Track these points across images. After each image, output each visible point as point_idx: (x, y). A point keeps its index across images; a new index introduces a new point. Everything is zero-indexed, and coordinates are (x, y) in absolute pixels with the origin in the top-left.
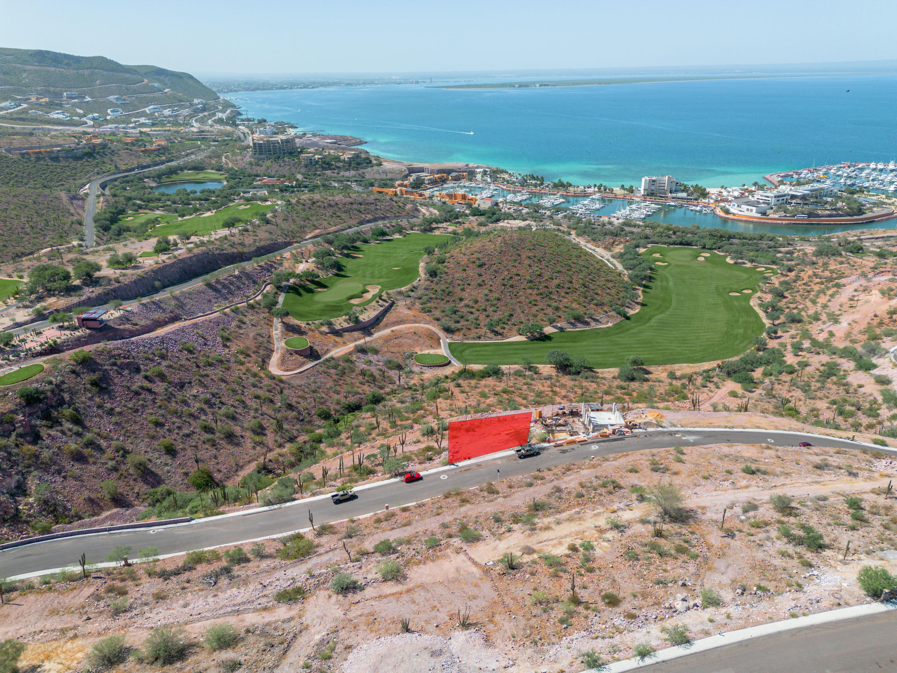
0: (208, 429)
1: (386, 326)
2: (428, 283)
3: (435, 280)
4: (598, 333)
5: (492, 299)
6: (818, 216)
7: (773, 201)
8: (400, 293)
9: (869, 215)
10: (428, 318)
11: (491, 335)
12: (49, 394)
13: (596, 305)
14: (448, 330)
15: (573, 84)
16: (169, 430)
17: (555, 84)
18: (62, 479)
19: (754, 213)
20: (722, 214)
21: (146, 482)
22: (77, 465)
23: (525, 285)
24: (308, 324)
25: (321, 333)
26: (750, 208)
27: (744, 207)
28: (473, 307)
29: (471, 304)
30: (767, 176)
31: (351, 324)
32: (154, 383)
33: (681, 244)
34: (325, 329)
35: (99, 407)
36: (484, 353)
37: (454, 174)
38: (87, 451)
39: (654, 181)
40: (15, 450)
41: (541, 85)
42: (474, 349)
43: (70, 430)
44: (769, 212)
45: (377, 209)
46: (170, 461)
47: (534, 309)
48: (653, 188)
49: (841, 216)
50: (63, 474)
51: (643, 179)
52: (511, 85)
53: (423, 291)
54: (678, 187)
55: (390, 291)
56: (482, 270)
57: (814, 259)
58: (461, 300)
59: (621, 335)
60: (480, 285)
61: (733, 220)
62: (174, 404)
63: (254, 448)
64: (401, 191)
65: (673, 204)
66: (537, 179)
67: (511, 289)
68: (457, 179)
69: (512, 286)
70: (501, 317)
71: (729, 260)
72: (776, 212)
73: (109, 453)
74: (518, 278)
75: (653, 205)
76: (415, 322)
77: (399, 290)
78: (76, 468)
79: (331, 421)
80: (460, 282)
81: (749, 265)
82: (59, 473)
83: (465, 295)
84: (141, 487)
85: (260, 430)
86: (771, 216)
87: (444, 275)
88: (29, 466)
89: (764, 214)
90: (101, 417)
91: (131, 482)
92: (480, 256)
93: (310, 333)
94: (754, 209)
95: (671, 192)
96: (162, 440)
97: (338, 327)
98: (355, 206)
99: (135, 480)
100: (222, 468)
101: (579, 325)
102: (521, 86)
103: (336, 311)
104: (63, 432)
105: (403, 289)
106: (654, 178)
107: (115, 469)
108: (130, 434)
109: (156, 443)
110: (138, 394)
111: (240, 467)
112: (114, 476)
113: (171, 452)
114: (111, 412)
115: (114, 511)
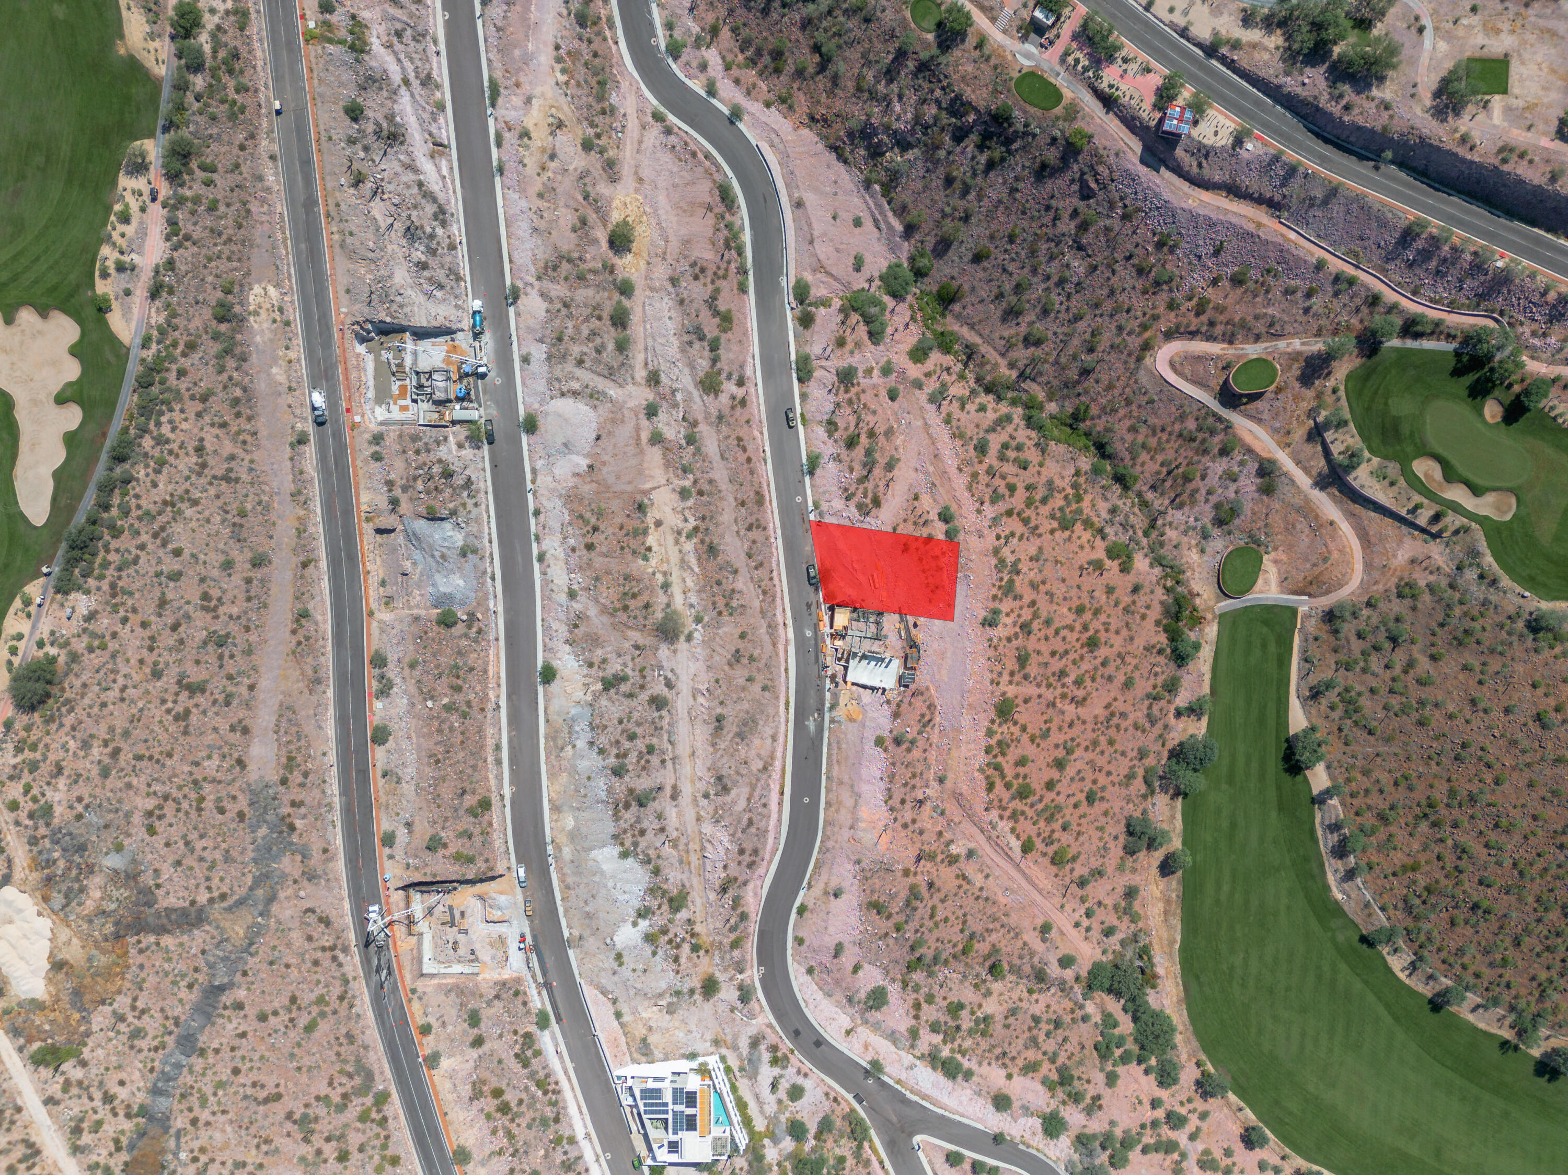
0: (1018, 289)
1: (1349, 513)
8: (1475, 556)
12: (1013, 129)
14: (1335, 614)
16: (1006, 251)
21: (937, 244)
22: (940, 182)
29: (1419, 672)
32: (1069, 220)
35: (1017, 178)
38: (957, 185)
43: (978, 163)
46: (965, 259)
50: (927, 175)
53: (1479, 595)
58: (1435, 658)
62: (1045, 246)
63: (1002, 338)
73: (961, 204)
76: (1369, 565)
78: (937, 182)
84: (930, 242)
85: (1030, 341)
90: (1005, 183)
91: (933, 232)
93: (1306, 394)
96: (993, 246)
97: (1332, 436)
99: (937, 235)
100: (969, 310)
104: (973, 158)
105: (1489, 561)
107: (944, 216)
108: (990, 216)
109: (986, 242)
110: (1048, 208)
111: (972, 327)
112: (938, 216)
113: (977, 258)
114: (1014, 190)
115: (899, 227)
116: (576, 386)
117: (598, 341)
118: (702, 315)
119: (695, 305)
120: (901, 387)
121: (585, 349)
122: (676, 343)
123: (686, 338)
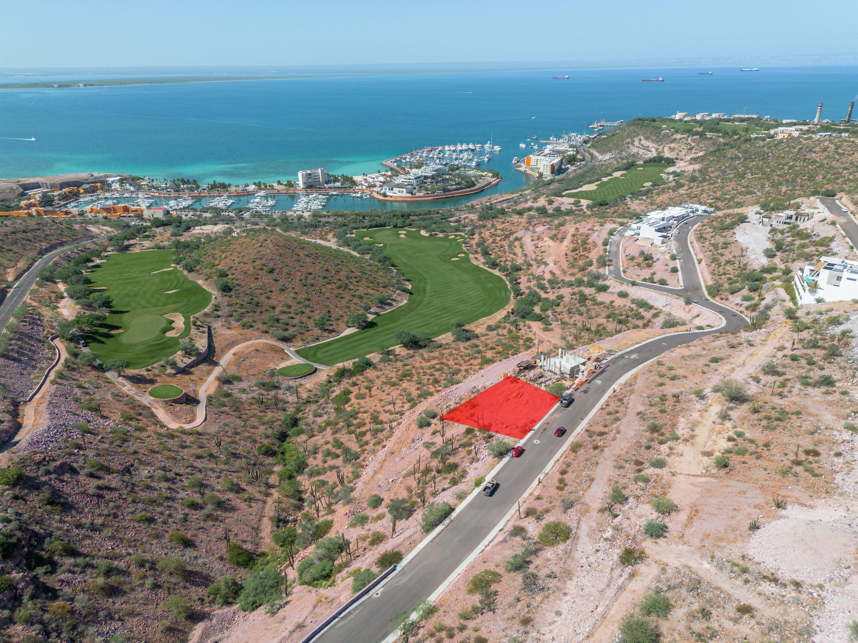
1: (223, 351)
2: (227, 299)
3: (232, 293)
4: (404, 310)
5: (302, 300)
6: (449, 190)
7: (414, 182)
8: (206, 315)
9: (478, 186)
10: (255, 333)
11: (326, 334)
12: (19, 534)
13: (384, 287)
14: (285, 340)
15: (121, 84)
16: (164, 523)
17: (101, 83)
18: (120, 623)
19: (404, 194)
20: (381, 197)
21: (194, 584)
22: (118, 600)
23: (322, 282)
24: (148, 370)
25: (169, 375)
26: (401, 189)
27: (396, 190)
28: (290, 313)
29: (285, 309)
30: (384, 163)
31: (193, 358)
32: (104, 479)
33: (376, 226)
34: (170, 371)
35: (79, 526)
36: (333, 352)
37: (86, 186)
38: (113, 581)
39: (310, 174)
40: (46, 616)
41: (85, 85)
42: (323, 350)
43: (76, 565)
44: (414, 191)
45: (47, 235)
46: (195, 553)
47: (344, 302)
48: (310, 180)
49: (463, 188)
50: (117, 616)
51: (300, 174)
52: (48, 85)
53: (228, 308)
54: (330, 179)
55: (196, 315)
56: (275, 275)
57: (481, 223)
58: (274, 308)
59: (419, 308)
60: (282, 290)
61: (392, 201)
62: (142, 494)
63: (250, 506)
64: (37, 211)
65: (335, 193)
66: (188, 182)
67: (313, 288)
68: (93, 190)
69: (312, 285)
70: (321, 315)
71: (423, 233)
72: (420, 191)
73: (135, 572)
74: (311, 276)
75: (320, 196)
76: (246, 340)
77: (203, 312)
78: (120, 604)
79: (280, 456)
80: (260, 291)
81: (441, 235)
82: (112, 618)
83: (273, 302)
84: (195, 592)
86: (418, 194)
87: (238, 288)
88: (74, 627)
89: (412, 194)
90: (89, 537)
91: (184, 592)
92: (263, 262)
93: (158, 379)
94: (404, 190)
95: (326, 183)
96: (166, 535)
97: (181, 365)
98: (19, 235)
99: (185, 588)
100: (244, 537)
101: (387, 307)
102: (61, 86)
103: (164, 348)
104: (71, 571)
105: (206, 310)
106: (309, 172)
107: (156, 586)
108: (134, 543)
109: (166, 540)
110: (100, 497)
111: (257, 530)
112: (162, 593)
113: (188, 543)
114: (94, 528)
115: (199, 628)
116: (768, 588)
117: (698, 626)
118: (510, 599)
119: (511, 612)
120: (365, 505)
121: (728, 625)
122: (571, 586)
123: (552, 583)
